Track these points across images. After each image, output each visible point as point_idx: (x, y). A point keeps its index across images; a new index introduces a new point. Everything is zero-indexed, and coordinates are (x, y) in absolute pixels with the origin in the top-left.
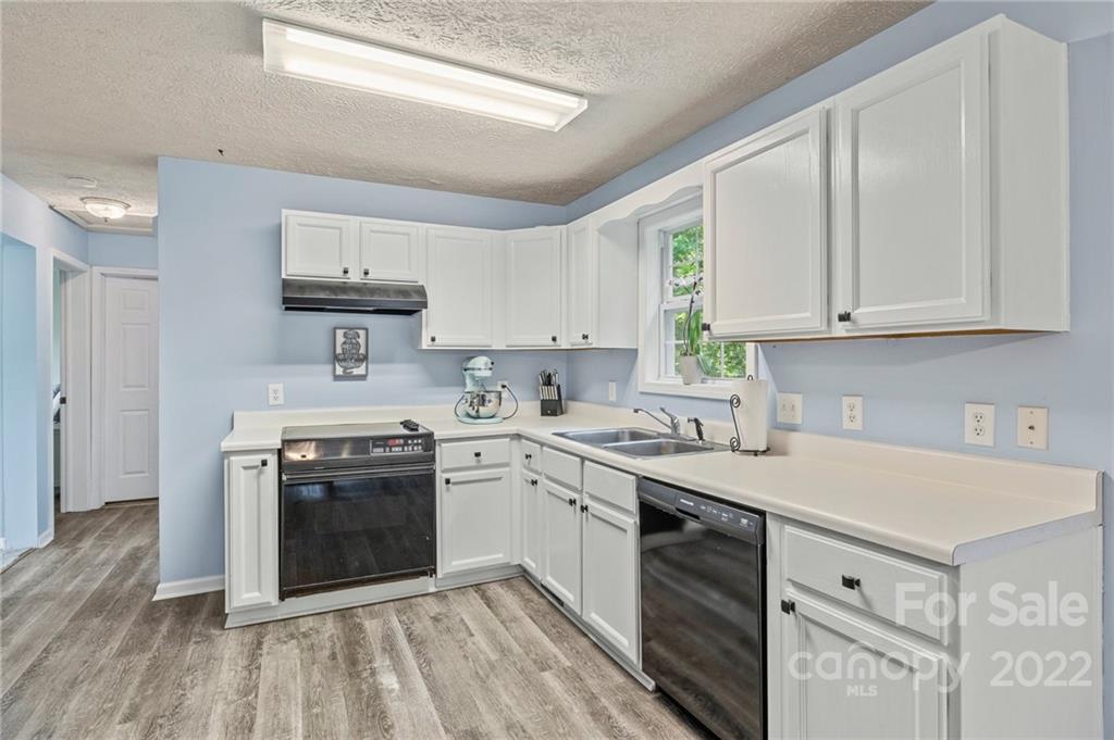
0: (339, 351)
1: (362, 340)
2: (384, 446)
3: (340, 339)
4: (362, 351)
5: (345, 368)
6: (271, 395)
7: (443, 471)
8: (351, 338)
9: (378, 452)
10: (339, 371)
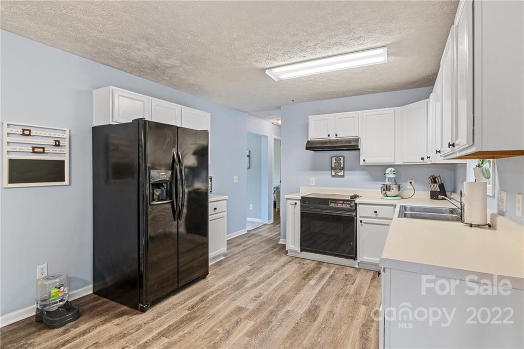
0: (333, 166)
1: (342, 162)
2: (335, 203)
3: (334, 161)
4: (342, 166)
5: (336, 173)
6: (311, 182)
7: (360, 217)
8: (338, 160)
9: (332, 205)
10: (333, 174)
